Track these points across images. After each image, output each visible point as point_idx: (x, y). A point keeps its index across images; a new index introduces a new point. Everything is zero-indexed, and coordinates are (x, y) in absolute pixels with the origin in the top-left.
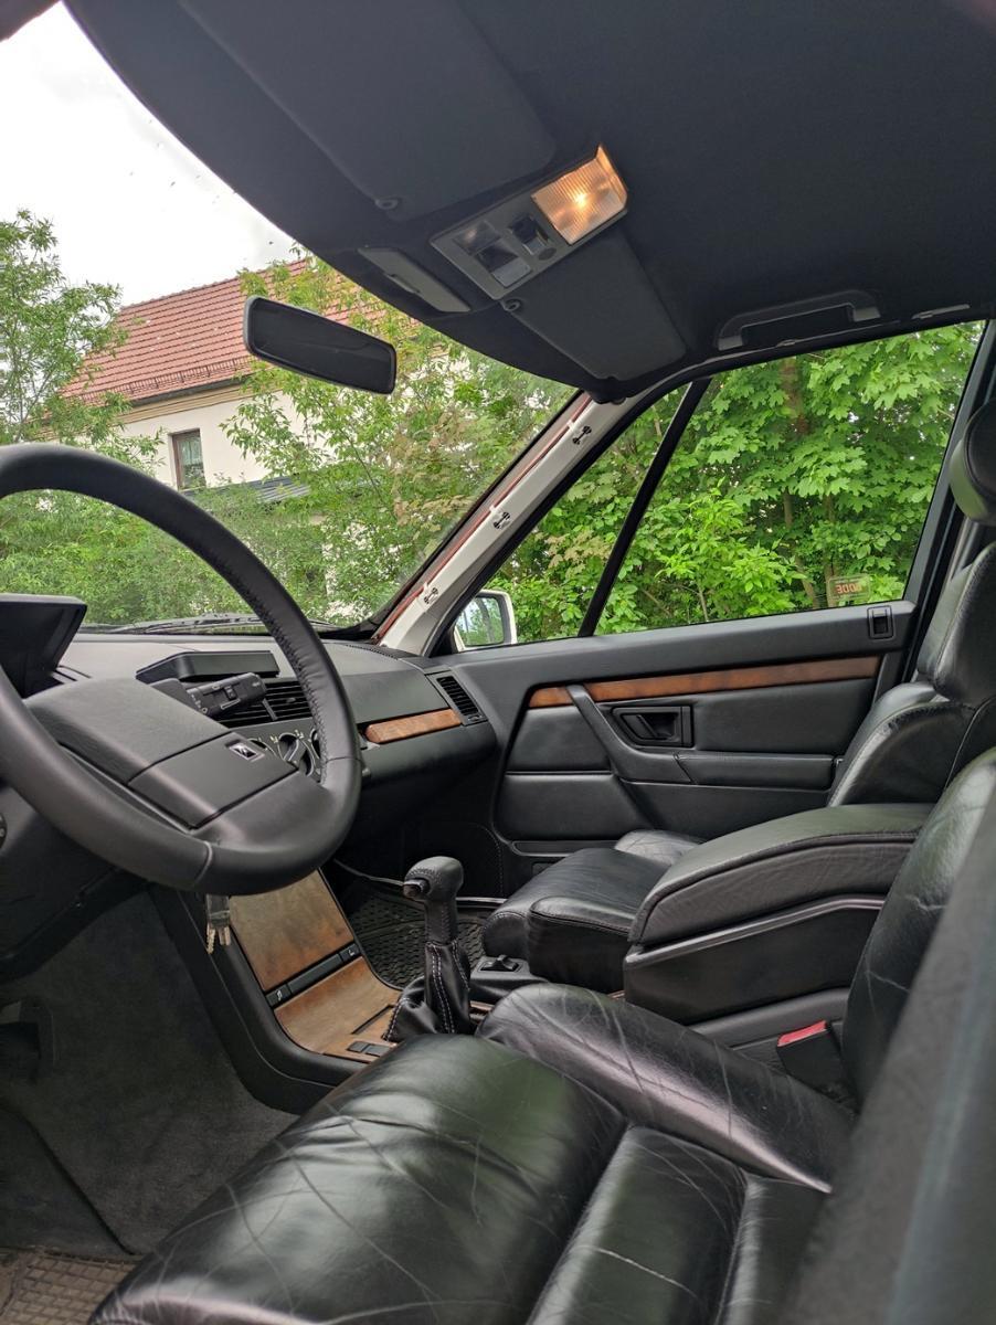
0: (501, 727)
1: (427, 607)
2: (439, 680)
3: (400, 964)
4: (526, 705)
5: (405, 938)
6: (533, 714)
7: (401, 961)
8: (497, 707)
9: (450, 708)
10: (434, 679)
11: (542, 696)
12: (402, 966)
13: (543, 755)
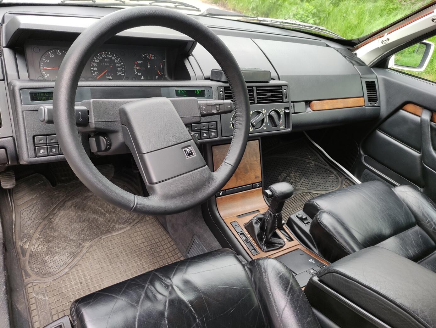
0: (384, 111)
1: (381, 45)
2: (367, 82)
3: (300, 173)
4: (401, 107)
5: (308, 166)
6: (402, 112)
7: (302, 173)
8: (388, 102)
9: (363, 97)
10: (364, 81)
11: (410, 107)
12: (301, 175)
13: (396, 131)
